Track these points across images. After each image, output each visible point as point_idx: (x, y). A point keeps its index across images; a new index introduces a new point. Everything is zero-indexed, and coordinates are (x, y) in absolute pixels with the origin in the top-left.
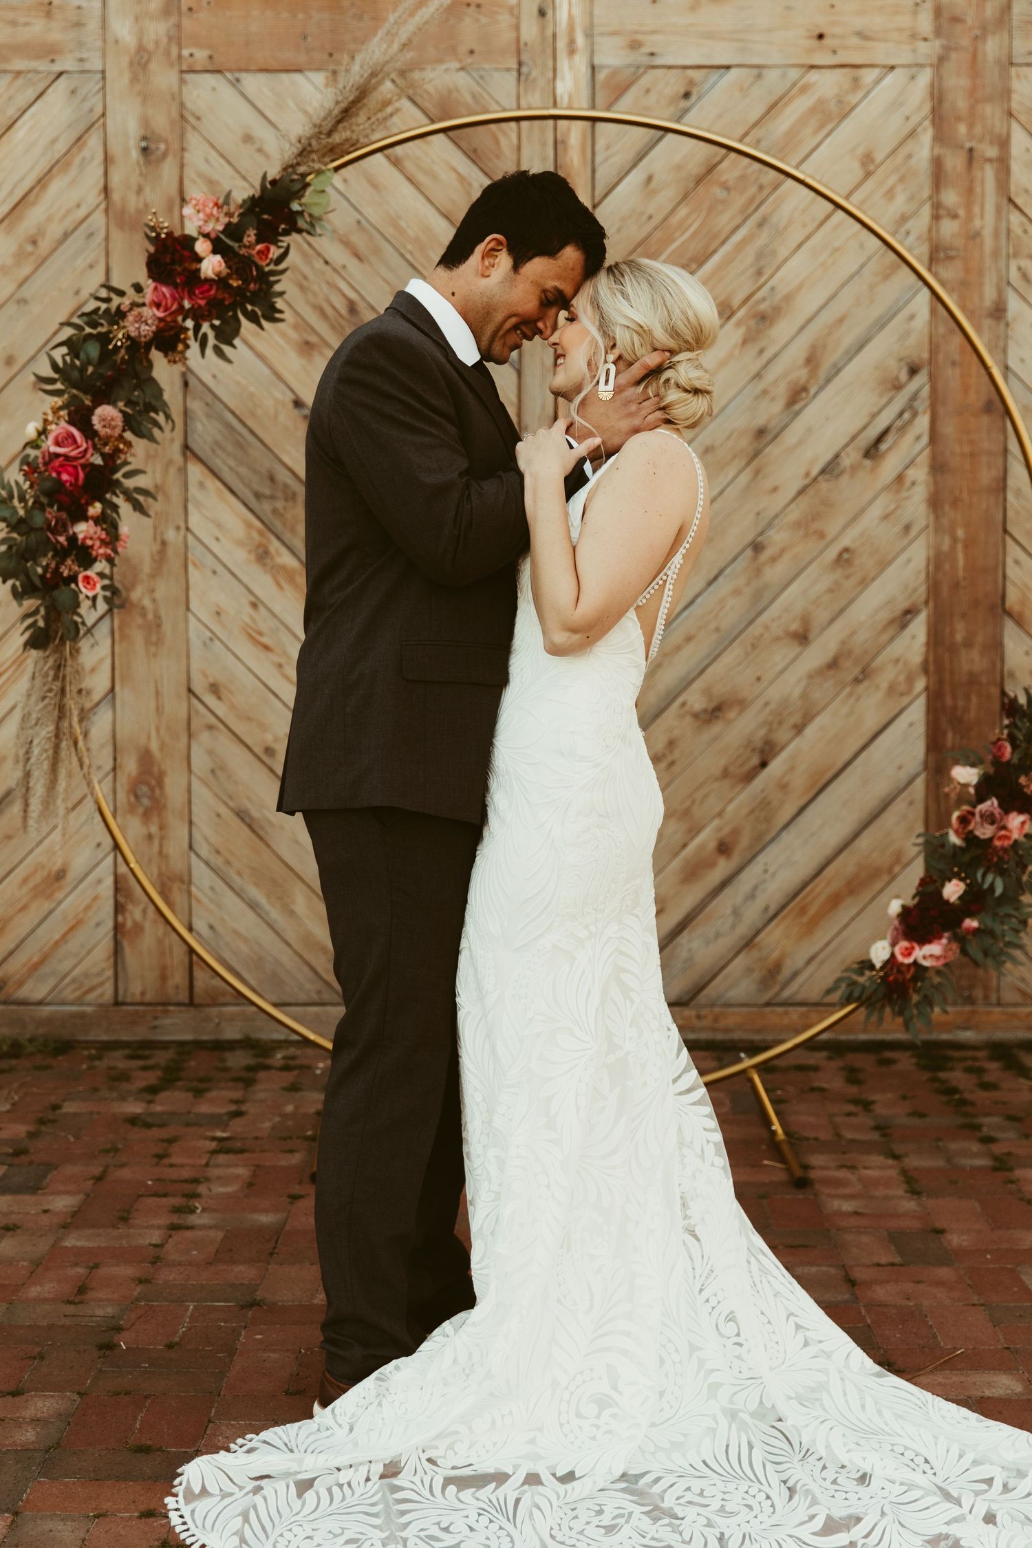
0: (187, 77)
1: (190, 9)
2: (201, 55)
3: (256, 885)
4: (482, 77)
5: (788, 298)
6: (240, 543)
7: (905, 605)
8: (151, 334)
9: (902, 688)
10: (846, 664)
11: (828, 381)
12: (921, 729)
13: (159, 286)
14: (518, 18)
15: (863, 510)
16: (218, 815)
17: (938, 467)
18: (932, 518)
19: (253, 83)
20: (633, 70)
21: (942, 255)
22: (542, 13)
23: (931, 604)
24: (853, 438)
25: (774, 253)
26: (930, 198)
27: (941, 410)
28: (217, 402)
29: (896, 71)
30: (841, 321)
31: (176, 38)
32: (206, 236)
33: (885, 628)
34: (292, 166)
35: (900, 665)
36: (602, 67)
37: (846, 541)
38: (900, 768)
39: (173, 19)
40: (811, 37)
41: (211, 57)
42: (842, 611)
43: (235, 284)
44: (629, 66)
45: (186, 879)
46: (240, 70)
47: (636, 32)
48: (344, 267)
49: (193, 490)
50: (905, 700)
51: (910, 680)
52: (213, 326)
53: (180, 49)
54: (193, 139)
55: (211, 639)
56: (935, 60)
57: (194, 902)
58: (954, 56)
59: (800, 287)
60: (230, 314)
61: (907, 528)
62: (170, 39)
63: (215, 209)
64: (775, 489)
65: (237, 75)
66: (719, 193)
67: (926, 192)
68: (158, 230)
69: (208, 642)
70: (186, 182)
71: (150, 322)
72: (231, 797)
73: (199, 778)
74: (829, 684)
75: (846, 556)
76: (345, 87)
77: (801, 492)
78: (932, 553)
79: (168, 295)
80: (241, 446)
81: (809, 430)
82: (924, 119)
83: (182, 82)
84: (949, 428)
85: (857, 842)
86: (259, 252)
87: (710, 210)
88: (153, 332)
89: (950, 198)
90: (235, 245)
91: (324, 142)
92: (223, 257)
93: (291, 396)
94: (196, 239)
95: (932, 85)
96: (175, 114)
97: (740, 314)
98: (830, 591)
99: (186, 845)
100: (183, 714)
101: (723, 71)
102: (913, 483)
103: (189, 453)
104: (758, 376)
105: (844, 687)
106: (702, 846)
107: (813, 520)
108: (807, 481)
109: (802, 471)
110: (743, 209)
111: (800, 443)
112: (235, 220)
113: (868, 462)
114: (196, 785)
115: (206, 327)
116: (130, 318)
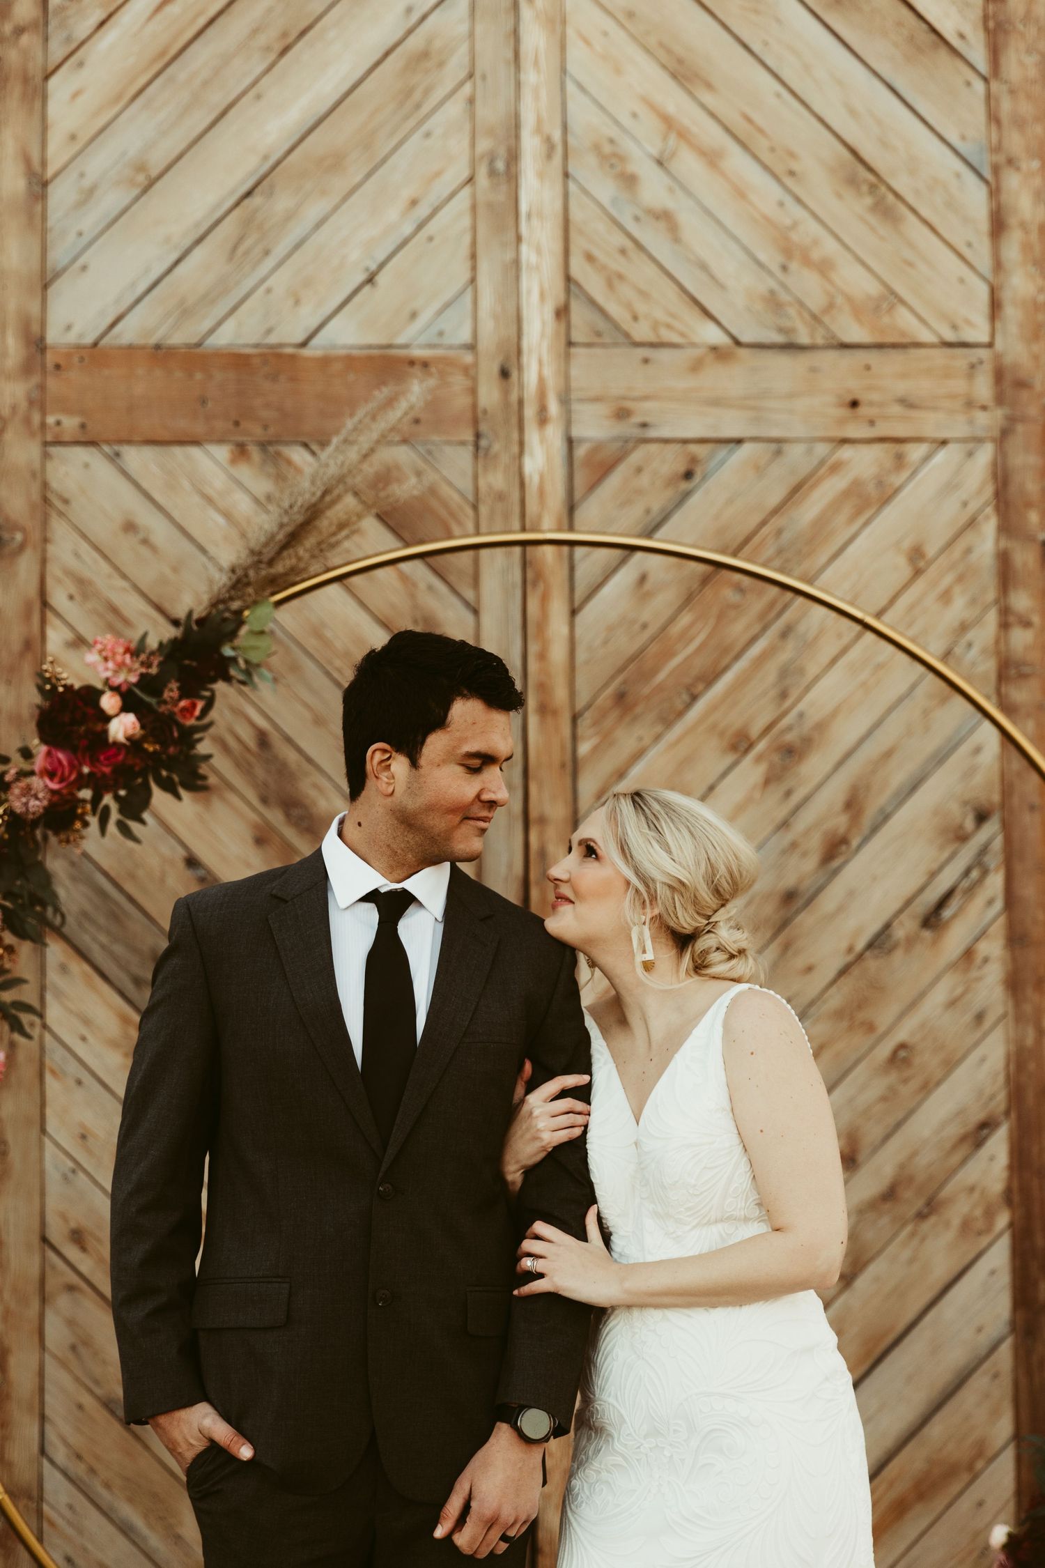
0: (53, 450)
1: (58, 367)
2: (70, 423)
3: (130, 1500)
4: (429, 452)
5: (822, 727)
6: (113, 1044)
7: (977, 1116)
8: (41, 810)
9: (980, 1224)
10: (907, 1194)
11: (875, 829)
12: (1004, 1279)
13: (53, 751)
14: (475, 380)
15: (922, 995)
16: (80, 1407)
17: (1016, 939)
18: (1010, 1004)
19: (135, 457)
20: (620, 444)
21: (1013, 672)
22: (505, 374)
23: (1013, 1115)
24: (908, 903)
25: (801, 671)
26: (997, 601)
27: (1018, 868)
29: (951, 447)
30: (888, 754)
31: (39, 401)
32: (116, 689)
33: (955, 1147)
34: (223, 601)
35: (976, 1195)
36: (582, 441)
37: (901, 1035)
38: (979, 1330)
39: (35, 379)
40: (841, 405)
41: (83, 426)
42: (898, 1125)
43: (151, 749)
44: (615, 439)
45: (35, 1493)
46: (121, 442)
47: (624, 398)
49: (53, 976)
50: (985, 1241)
51: (989, 1214)
52: (117, 798)
53: (44, 413)
54: (59, 529)
55: (74, 1171)
56: (996, 433)
57: (45, 1525)
58: (1020, 428)
59: (834, 714)
60: (140, 780)
61: (980, 1017)
62: (31, 403)
63: (128, 657)
64: (810, 969)
65: (116, 448)
66: (731, 595)
67: (991, 595)
68: (54, 681)
69: (70, 1175)
70: (50, 582)
71: (41, 795)
72: (97, 1382)
73: (55, 1357)
74: (885, 1220)
75: (902, 1054)
77: (844, 972)
78: (1012, 1048)
79: (65, 762)
80: (116, 916)
81: (851, 894)
82: (986, 504)
83: (46, 456)
84: (1028, 890)
85: (926, 1430)
86: (184, 710)
87: (721, 617)
88: (45, 808)
89: (1022, 601)
90: (152, 701)
91: (263, 573)
92: (139, 719)
93: (181, 852)
94: (102, 693)
95: (995, 464)
96: (36, 496)
97: (761, 746)
98: (884, 1099)
99: (35, 1448)
100: (35, 1271)
101: (732, 445)
102: (986, 960)
104: (785, 824)
105: (904, 1225)
107: (859, 1007)
108: (850, 958)
109: (844, 945)
110: (762, 616)
111: (841, 909)
112: (154, 670)
113: (927, 934)
114: (52, 1369)
115: (108, 799)
116: (16, 791)
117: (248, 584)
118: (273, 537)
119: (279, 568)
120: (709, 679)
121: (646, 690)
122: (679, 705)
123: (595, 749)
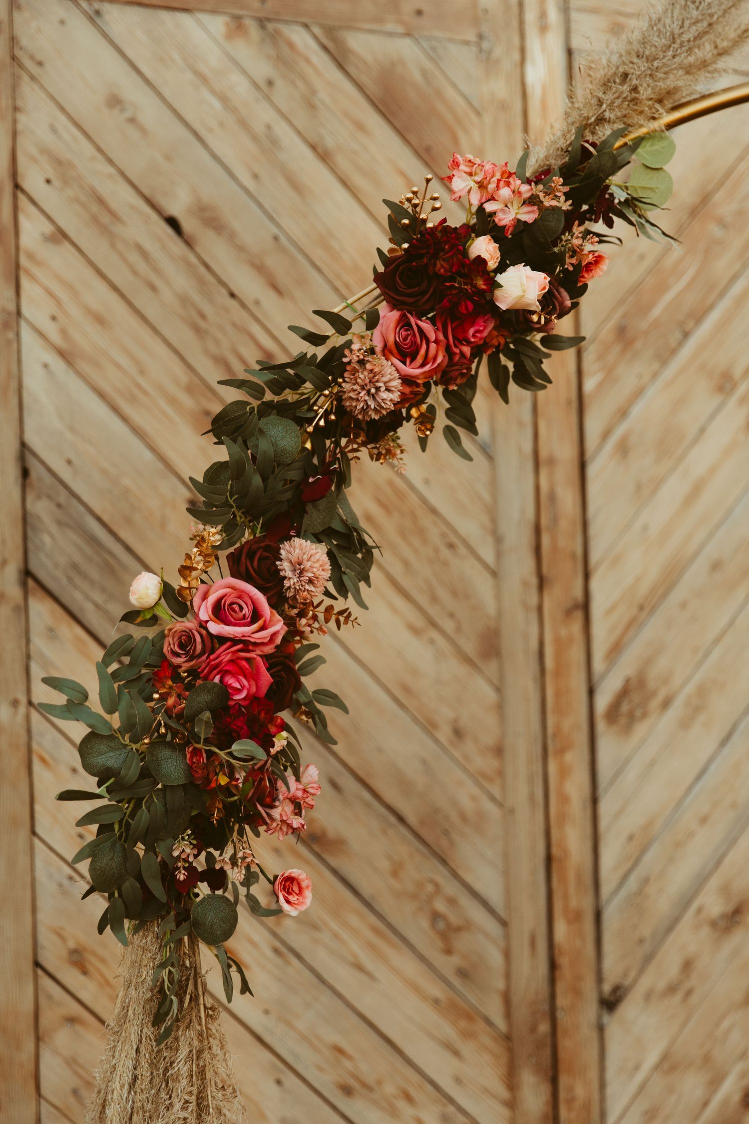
4: (434, 49)
19: (118, 19)
28: (75, 502)
36: (580, 52)
46: (102, 0)
47: (618, 12)
48: (257, 302)
49: (38, 642)
54: (31, 96)
55: (71, 878)
65: (97, 5)
66: (715, 231)
70: (22, 159)
73: (53, 1105)
83: (14, 6)
87: (707, 251)
93: (184, 493)
96: (2, 53)
97: (743, 389)
100: (28, 1005)
103: (31, 583)
106: (725, 1102)
120: (698, 316)
121: (644, 325)
122: (673, 344)
123: (600, 385)
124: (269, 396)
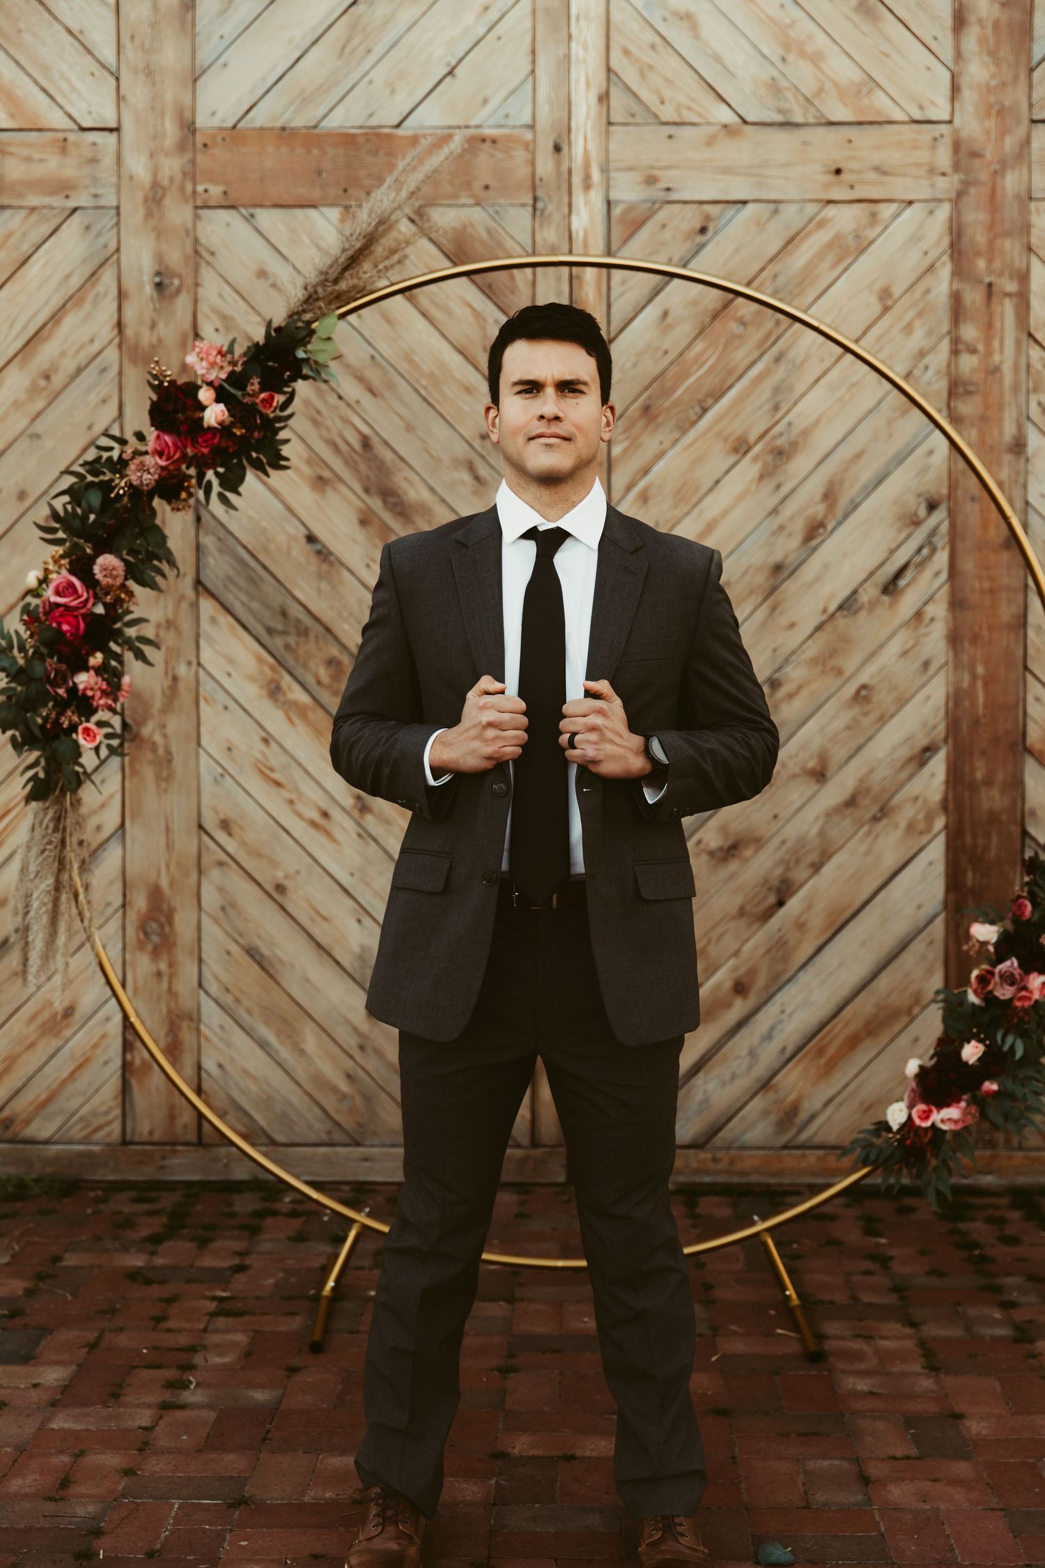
0: (201, 212)
1: (205, 145)
2: (216, 191)
3: (266, 1023)
4: (497, 213)
5: (806, 433)
6: (252, 679)
7: (922, 742)
8: (153, 482)
9: (921, 826)
10: (865, 802)
11: (846, 516)
12: (940, 868)
13: (161, 434)
14: (534, 153)
15: (881, 646)
16: (228, 953)
17: (957, 603)
18: (951, 654)
19: (266, 218)
20: (649, 205)
21: (961, 390)
22: (557, 149)
23: (950, 741)
24: (872, 574)
25: (791, 389)
26: (949, 332)
27: (960, 547)
28: (229, 537)
29: (914, 205)
30: (859, 456)
31: (191, 173)
32: (210, 384)
33: (903, 767)
34: (297, 313)
35: (919, 803)
36: (618, 202)
37: (863, 678)
38: (919, 907)
39: (188, 156)
40: (827, 172)
41: (225, 193)
42: (859, 749)
43: (238, 433)
44: (645, 201)
45: (195, 1016)
46: (255, 206)
47: (652, 168)
48: (358, 402)
49: (205, 626)
50: (925, 839)
51: (929, 818)
52: (217, 474)
53: (195, 185)
54: (207, 275)
55: (222, 775)
56: (953, 195)
57: (202, 1039)
58: (972, 190)
59: (817, 423)
60: (235, 461)
61: (926, 665)
62: (185, 174)
63: (219, 357)
64: (792, 625)
65: (251, 210)
66: (734, 327)
67: (945, 327)
68: (161, 378)
69: (219, 778)
70: (200, 317)
71: (152, 470)
72: (241, 935)
73: (209, 915)
74: (847, 823)
75: (864, 693)
76: (352, 235)
77: (819, 628)
78: (951, 690)
79: (170, 444)
80: (253, 581)
81: (826, 566)
82: (943, 253)
83: (197, 217)
84: (968, 564)
85: (875, 983)
86: (263, 400)
87: (727, 345)
88: (156, 481)
89: (969, 332)
90: (239, 394)
91: (329, 289)
92: (226, 406)
93: (303, 531)
94: (201, 387)
95: (951, 220)
96: (189, 249)
97: (757, 449)
98: (849, 728)
99: (195, 983)
100: (194, 851)
101: (739, 206)
102: (932, 620)
103: (200, 588)
104: (775, 511)
105: (862, 826)
106: (717, 987)
107: (831, 656)
108: (824, 617)
109: (820, 607)
110: (760, 344)
111: (817, 579)
112: (239, 368)
113: (886, 599)
114: (206, 923)
115: (210, 475)
116: (132, 467)
117: (318, 299)
118: (337, 260)
119: (343, 286)
120: (718, 395)
121: (666, 404)
122: (693, 417)
123: (626, 450)
124: (90, 478)
